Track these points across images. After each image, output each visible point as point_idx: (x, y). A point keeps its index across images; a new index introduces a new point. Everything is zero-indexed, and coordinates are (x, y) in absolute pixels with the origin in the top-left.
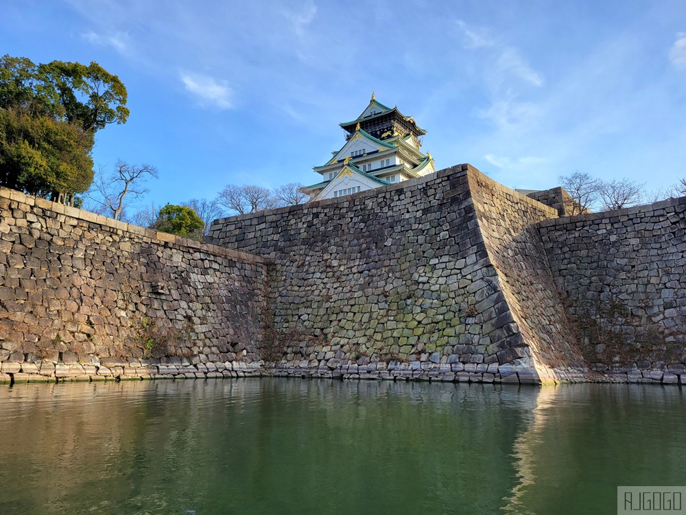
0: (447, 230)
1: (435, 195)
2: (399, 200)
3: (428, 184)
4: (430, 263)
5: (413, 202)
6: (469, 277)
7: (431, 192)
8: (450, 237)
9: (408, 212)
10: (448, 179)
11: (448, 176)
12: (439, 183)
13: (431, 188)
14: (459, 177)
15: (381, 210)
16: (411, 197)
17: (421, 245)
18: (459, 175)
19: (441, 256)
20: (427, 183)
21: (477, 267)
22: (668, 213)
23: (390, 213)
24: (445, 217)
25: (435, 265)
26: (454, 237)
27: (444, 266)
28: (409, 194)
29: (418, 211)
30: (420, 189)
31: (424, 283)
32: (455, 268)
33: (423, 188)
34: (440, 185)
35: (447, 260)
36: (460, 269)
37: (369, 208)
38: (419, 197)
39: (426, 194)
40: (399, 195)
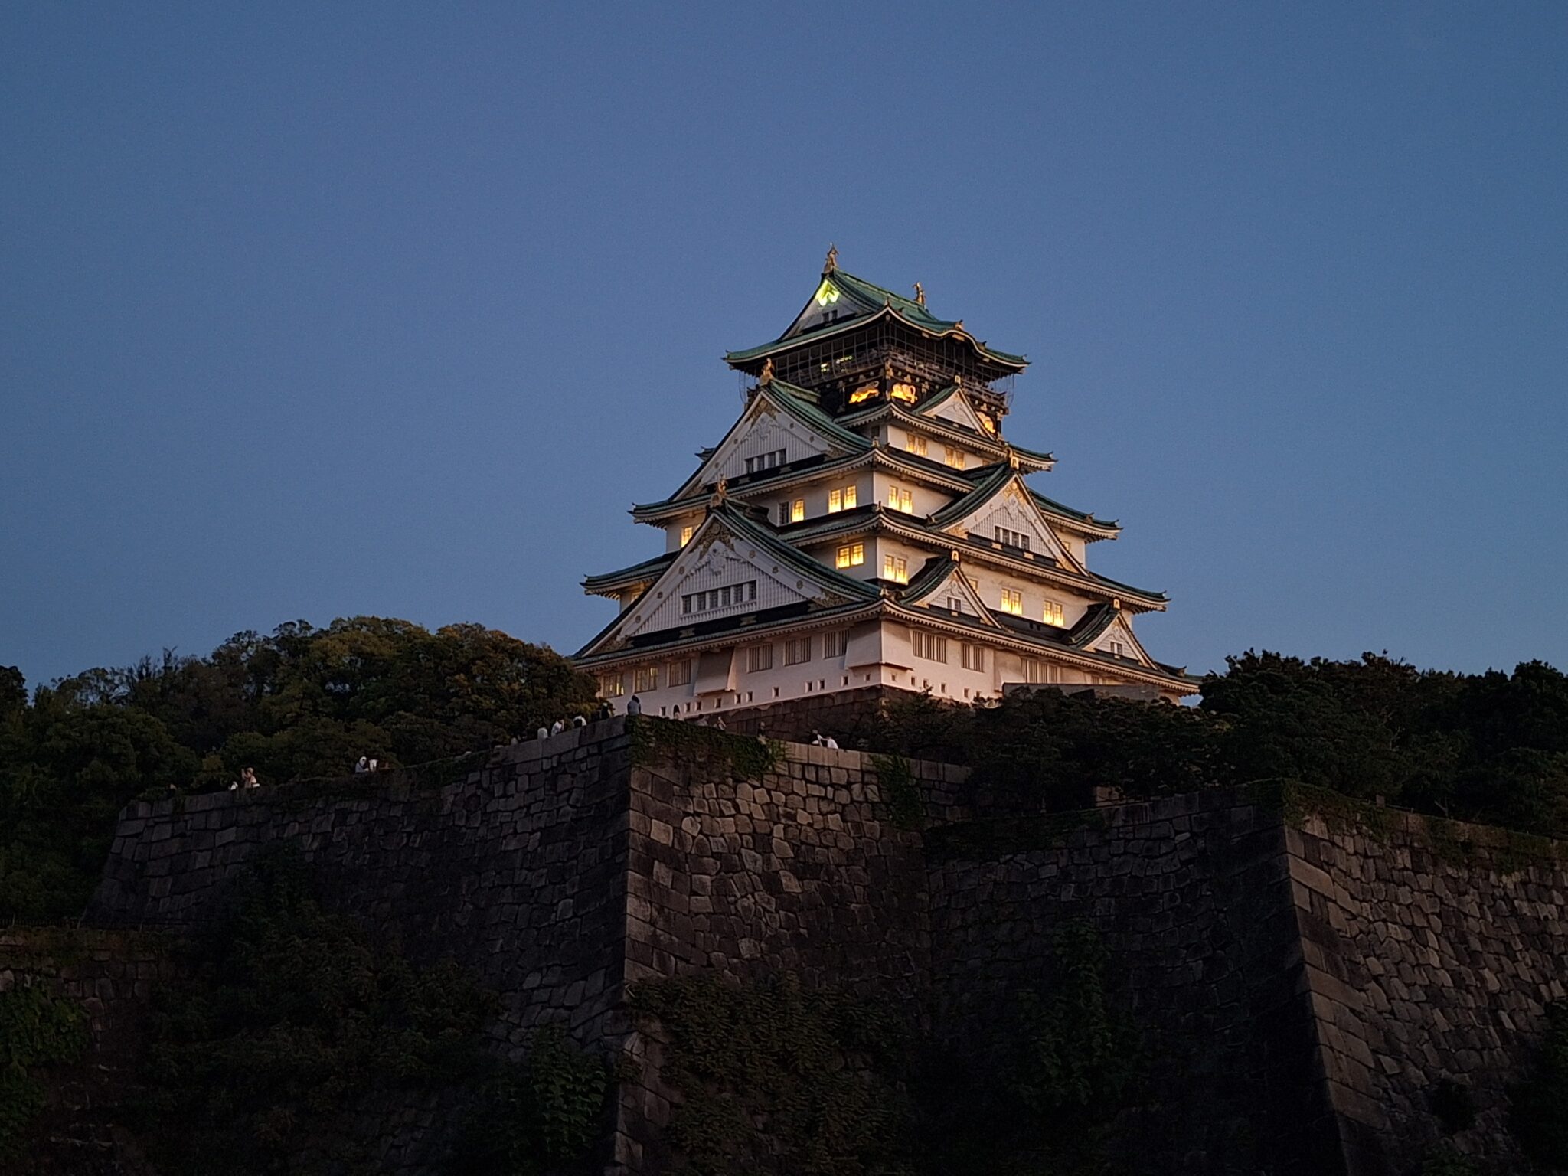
0: (572, 897)
1: (570, 791)
2: (505, 796)
3: (563, 759)
4: (525, 986)
5: (529, 807)
6: (579, 1033)
7: (564, 782)
8: (575, 915)
9: (515, 833)
10: (599, 753)
11: (599, 744)
12: (582, 760)
13: (565, 772)
14: (618, 749)
15: (468, 818)
16: (527, 792)
17: (521, 930)
18: (618, 744)
19: (548, 967)
20: (560, 755)
21: (598, 1007)
22: (1177, 833)
23: (482, 832)
24: (576, 858)
25: (533, 989)
26: (581, 917)
27: (544, 995)
28: (523, 782)
29: (533, 832)
30: (547, 771)
31: (500, 1041)
32: (563, 1006)
33: (552, 768)
34: (583, 767)
35: (554, 980)
36: (570, 1008)
37: (446, 810)
38: (540, 794)
39: (554, 787)
40: (506, 783)
